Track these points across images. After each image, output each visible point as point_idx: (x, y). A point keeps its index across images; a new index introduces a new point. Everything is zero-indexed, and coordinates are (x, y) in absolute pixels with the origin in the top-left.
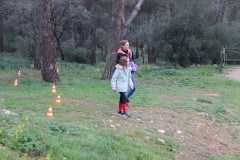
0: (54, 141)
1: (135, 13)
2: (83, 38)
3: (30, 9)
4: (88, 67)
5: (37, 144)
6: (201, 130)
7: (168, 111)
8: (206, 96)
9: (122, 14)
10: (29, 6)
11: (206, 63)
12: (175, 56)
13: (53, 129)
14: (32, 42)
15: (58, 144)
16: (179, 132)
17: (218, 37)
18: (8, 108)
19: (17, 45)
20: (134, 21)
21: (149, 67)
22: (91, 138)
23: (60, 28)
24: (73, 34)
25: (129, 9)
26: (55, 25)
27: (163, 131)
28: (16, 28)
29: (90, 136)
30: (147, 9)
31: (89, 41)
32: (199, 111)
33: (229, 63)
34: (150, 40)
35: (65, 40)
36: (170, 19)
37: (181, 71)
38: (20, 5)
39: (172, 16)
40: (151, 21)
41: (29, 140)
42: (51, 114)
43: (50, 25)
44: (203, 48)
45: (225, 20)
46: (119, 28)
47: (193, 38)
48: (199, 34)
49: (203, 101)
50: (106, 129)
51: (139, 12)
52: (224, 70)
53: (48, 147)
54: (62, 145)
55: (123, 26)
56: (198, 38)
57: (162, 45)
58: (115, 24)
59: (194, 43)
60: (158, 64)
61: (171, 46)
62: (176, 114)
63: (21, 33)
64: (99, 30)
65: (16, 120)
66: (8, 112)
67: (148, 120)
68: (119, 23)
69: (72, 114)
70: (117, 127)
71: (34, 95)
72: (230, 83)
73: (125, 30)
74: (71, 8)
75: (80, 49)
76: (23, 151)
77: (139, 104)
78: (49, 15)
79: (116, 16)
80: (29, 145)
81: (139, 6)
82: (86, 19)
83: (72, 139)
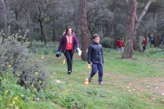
0: (89, 101)
1: (144, 13)
2: (108, 31)
3: (72, 13)
4: (112, 51)
5: (78, 102)
9: (135, 14)
10: (72, 10)
13: (89, 93)
15: (92, 103)
18: (59, 79)
20: (144, 18)
21: (155, 49)
22: (115, 99)
23: (93, 25)
24: (102, 28)
25: (140, 10)
26: (90, 23)
28: (64, 25)
29: (114, 97)
30: (153, 9)
31: (112, 33)
34: (155, 31)
38: (66, 10)
40: (156, 18)
41: (73, 100)
42: (87, 83)
43: (86, 23)
46: (133, 23)
50: (125, 93)
51: (147, 12)
53: (85, 105)
54: (95, 103)
55: (136, 22)
58: (131, 21)
60: (161, 48)
65: (64, 87)
66: (59, 81)
67: (154, 86)
68: (133, 20)
70: (132, 91)
73: (138, 25)
74: (100, 11)
75: (107, 38)
76: (69, 107)
77: (148, 76)
78: (85, 15)
79: (131, 15)
80: (73, 104)
81: (147, 8)
82: (111, 18)
83: (101, 100)
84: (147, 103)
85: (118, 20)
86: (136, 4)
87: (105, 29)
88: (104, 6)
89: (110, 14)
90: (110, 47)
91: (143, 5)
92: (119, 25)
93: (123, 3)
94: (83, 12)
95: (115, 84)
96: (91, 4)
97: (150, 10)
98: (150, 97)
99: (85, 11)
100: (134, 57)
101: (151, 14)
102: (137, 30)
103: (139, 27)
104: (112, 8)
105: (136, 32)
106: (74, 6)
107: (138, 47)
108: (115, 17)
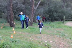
0: (13, 45)
1: (38, 6)
5: (8, 46)
6: (58, 41)
7: (48, 35)
8: (59, 30)
9: (34, 6)
10: (6, 4)
11: (59, 21)
14: (7, 15)
16: (51, 42)
17: (63, 13)
19: (2, 16)
25: (36, 5)
26: (14, 10)
27: (46, 41)
28: (2, 11)
29: (24, 43)
30: (42, 4)
32: (57, 35)
33: (66, 20)
34: (42, 14)
35: (17, 14)
36: (48, 7)
37: (52, 23)
39: (49, 7)
40: (43, 8)
41: (5, 45)
42: (12, 37)
43: (12, 10)
44: (58, 16)
45: (65, 8)
50: (29, 41)
52: (64, 23)
53: (11, 47)
54: (15, 46)
56: (56, 13)
57: (46, 15)
58: (32, 9)
59: (55, 15)
61: (49, 16)
62: (50, 36)
64: (27, 11)
65: (1, 39)
67: (42, 38)
68: (33, 9)
70: (32, 40)
71: (7, 31)
72: (66, 26)
73: (35, 11)
78: (12, 6)
79: (32, 7)
80: (5, 46)
81: (39, 4)
82: (23, 8)
83: (18, 44)
84: (38, 45)
86: (34, 2)
88: (20, 2)
89: (23, 6)
91: (37, 2)
93: (28, 2)
94: (10, 5)
95: (25, 37)
96: (14, 1)
98: (39, 43)
99: (11, 4)
100: (33, 25)
101: (41, 6)
102: (35, 13)
105: (34, 14)
106: (7, 2)
107: (35, 21)
108: (25, 7)
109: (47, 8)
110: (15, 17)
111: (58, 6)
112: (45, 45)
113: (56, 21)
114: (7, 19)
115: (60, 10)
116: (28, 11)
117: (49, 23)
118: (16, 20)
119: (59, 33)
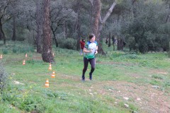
0: (50, 104)
1: (108, 14)
2: (71, 32)
3: (34, 11)
4: (75, 52)
5: (37, 105)
6: (155, 98)
7: (131, 84)
8: (158, 74)
9: (99, 15)
10: (34, 9)
11: (159, 51)
12: (137, 45)
13: (49, 95)
14: (36, 34)
15: (52, 106)
16: (139, 99)
17: (167, 32)
18: (18, 80)
19: (25, 36)
20: (108, 20)
21: (118, 52)
22: (76, 102)
23: (56, 25)
24: (65, 29)
25: (104, 11)
26: (52, 22)
27: (127, 98)
28: (25, 24)
29: (75, 101)
30: (118, 11)
31: (75, 34)
32: (153, 84)
34: (119, 34)
35: (58, 33)
36: (134, 19)
37: (141, 56)
38: (27, 9)
39: (135, 17)
40: (120, 20)
41: (32, 103)
42: (48, 85)
43: (48, 22)
44: (157, 40)
46: (97, 25)
47: (150, 33)
48: (154, 30)
49: (156, 78)
50: (86, 96)
51: (112, 14)
53: (45, 108)
54: (55, 106)
55: (100, 24)
56: (153, 32)
57: (127, 38)
58: (94, 22)
59: (150, 36)
60: (124, 51)
61: (134, 38)
62: (136, 86)
63: (28, 27)
65: (23, 88)
66: (18, 83)
67: (117, 90)
68: (97, 21)
69: (63, 85)
70: (94, 95)
71: (36, 71)
73: (102, 26)
74: (64, 10)
75: (69, 39)
76: (28, 110)
77: (110, 79)
78: (48, 15)
79: (95, 17)
80: (32, 106)
81: (111, 9)
82: (74, 18)
83: (62, 103)
84: (109, 107)
85: (81, 20)
86: (101, 5)
87: (68, 30)
88: (68, 6)
89: (74, 14)
90: (72, 48)
91: (107, 6)
92: (83, 26)
94: (45, 11)
95: (77, 86)
96: (54, 3)
97: (114, 12)
98: (111, 101)
99: (48, 10)
101: (115, 16)
102: (101, 32)
103: (103, 29)
104: (75, 8)
105: (99, 34)
106: (37, 5)
107: (102, 50)
108: (79, 18)
109: (129, 20)
110: (54, 39)
111: (156, 17)
112: (125, 107)
113: (150, 52)
114: (36, 43)
115: (162, 27)
116: (84, 26)
117: (134, 55)
118: (57, 46)
119: (157, 80)
